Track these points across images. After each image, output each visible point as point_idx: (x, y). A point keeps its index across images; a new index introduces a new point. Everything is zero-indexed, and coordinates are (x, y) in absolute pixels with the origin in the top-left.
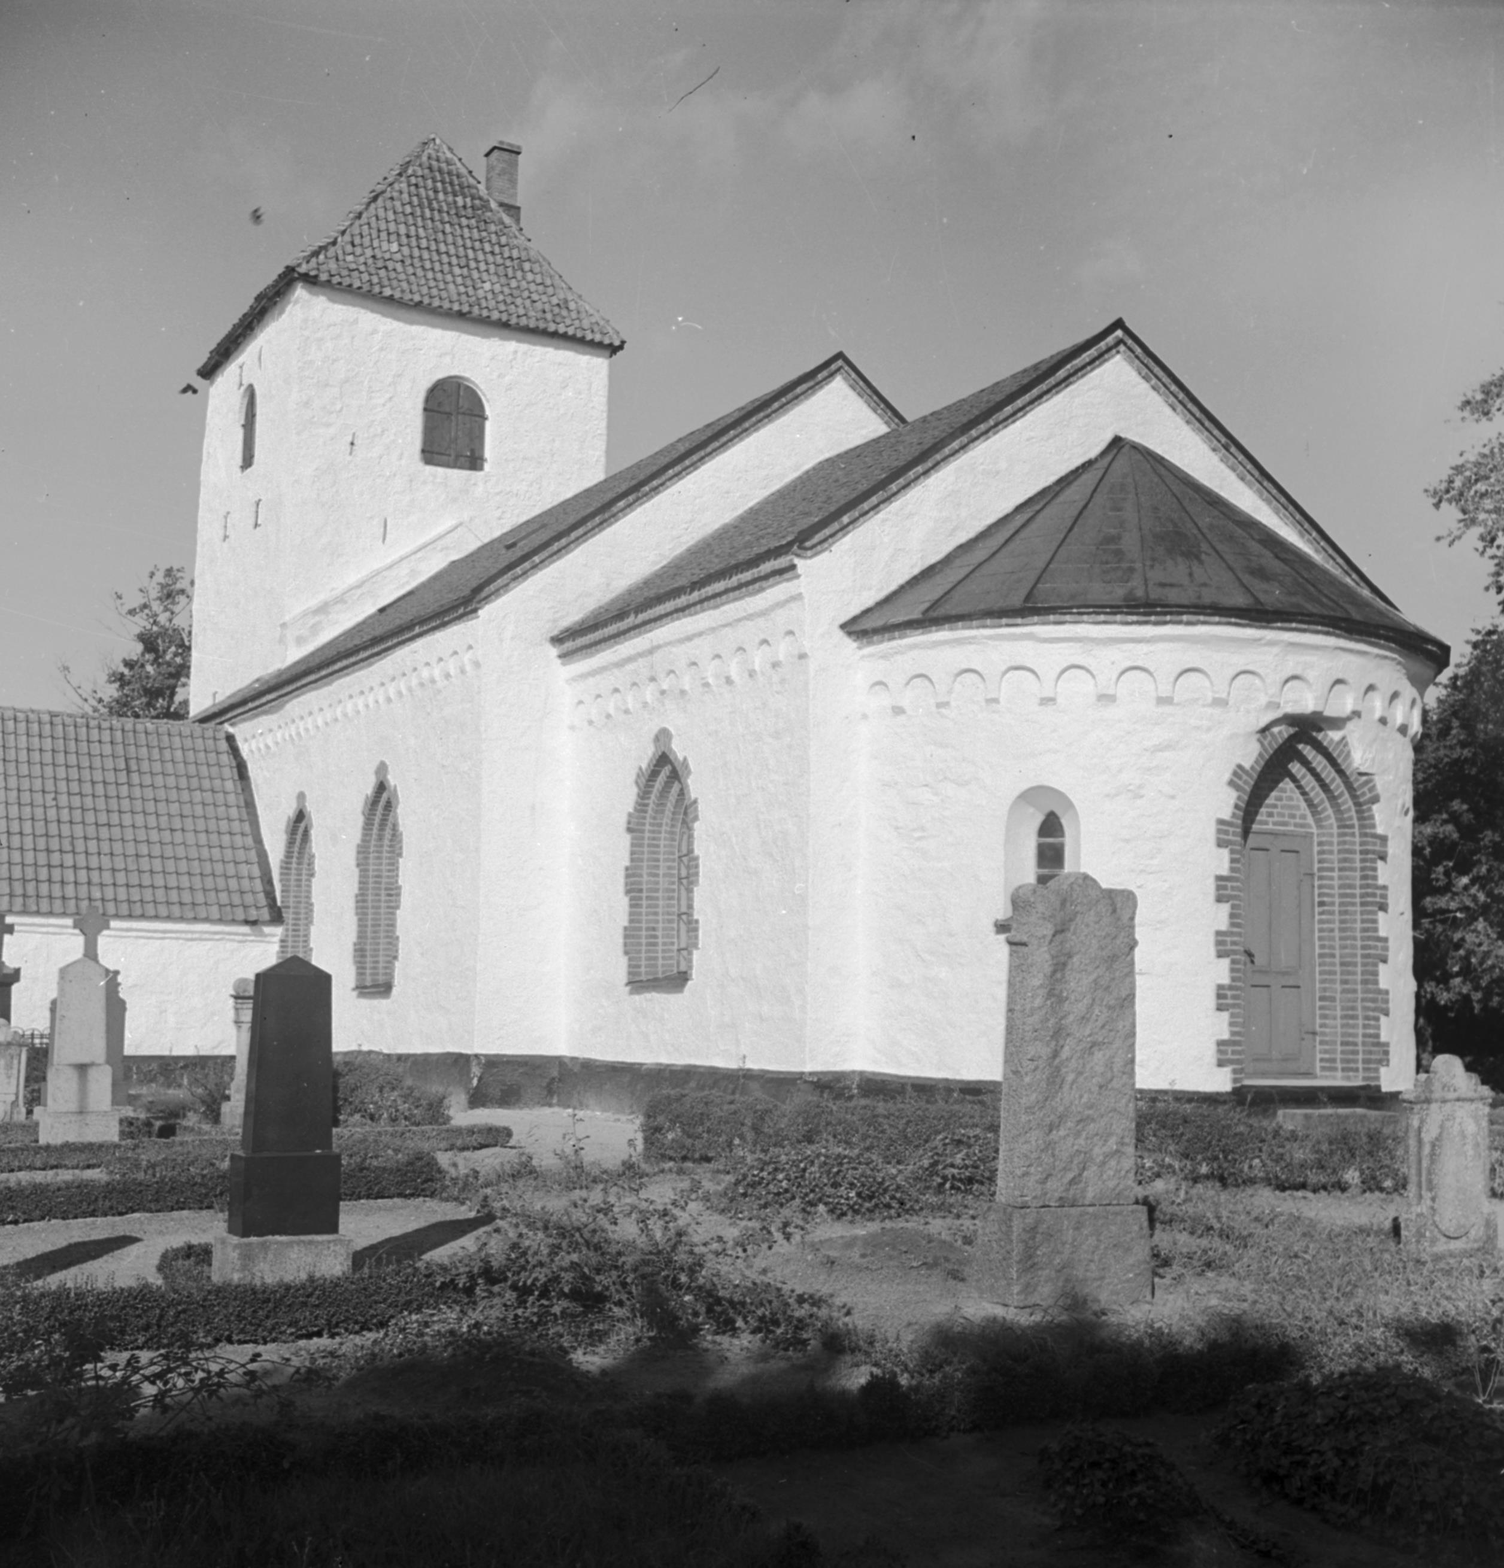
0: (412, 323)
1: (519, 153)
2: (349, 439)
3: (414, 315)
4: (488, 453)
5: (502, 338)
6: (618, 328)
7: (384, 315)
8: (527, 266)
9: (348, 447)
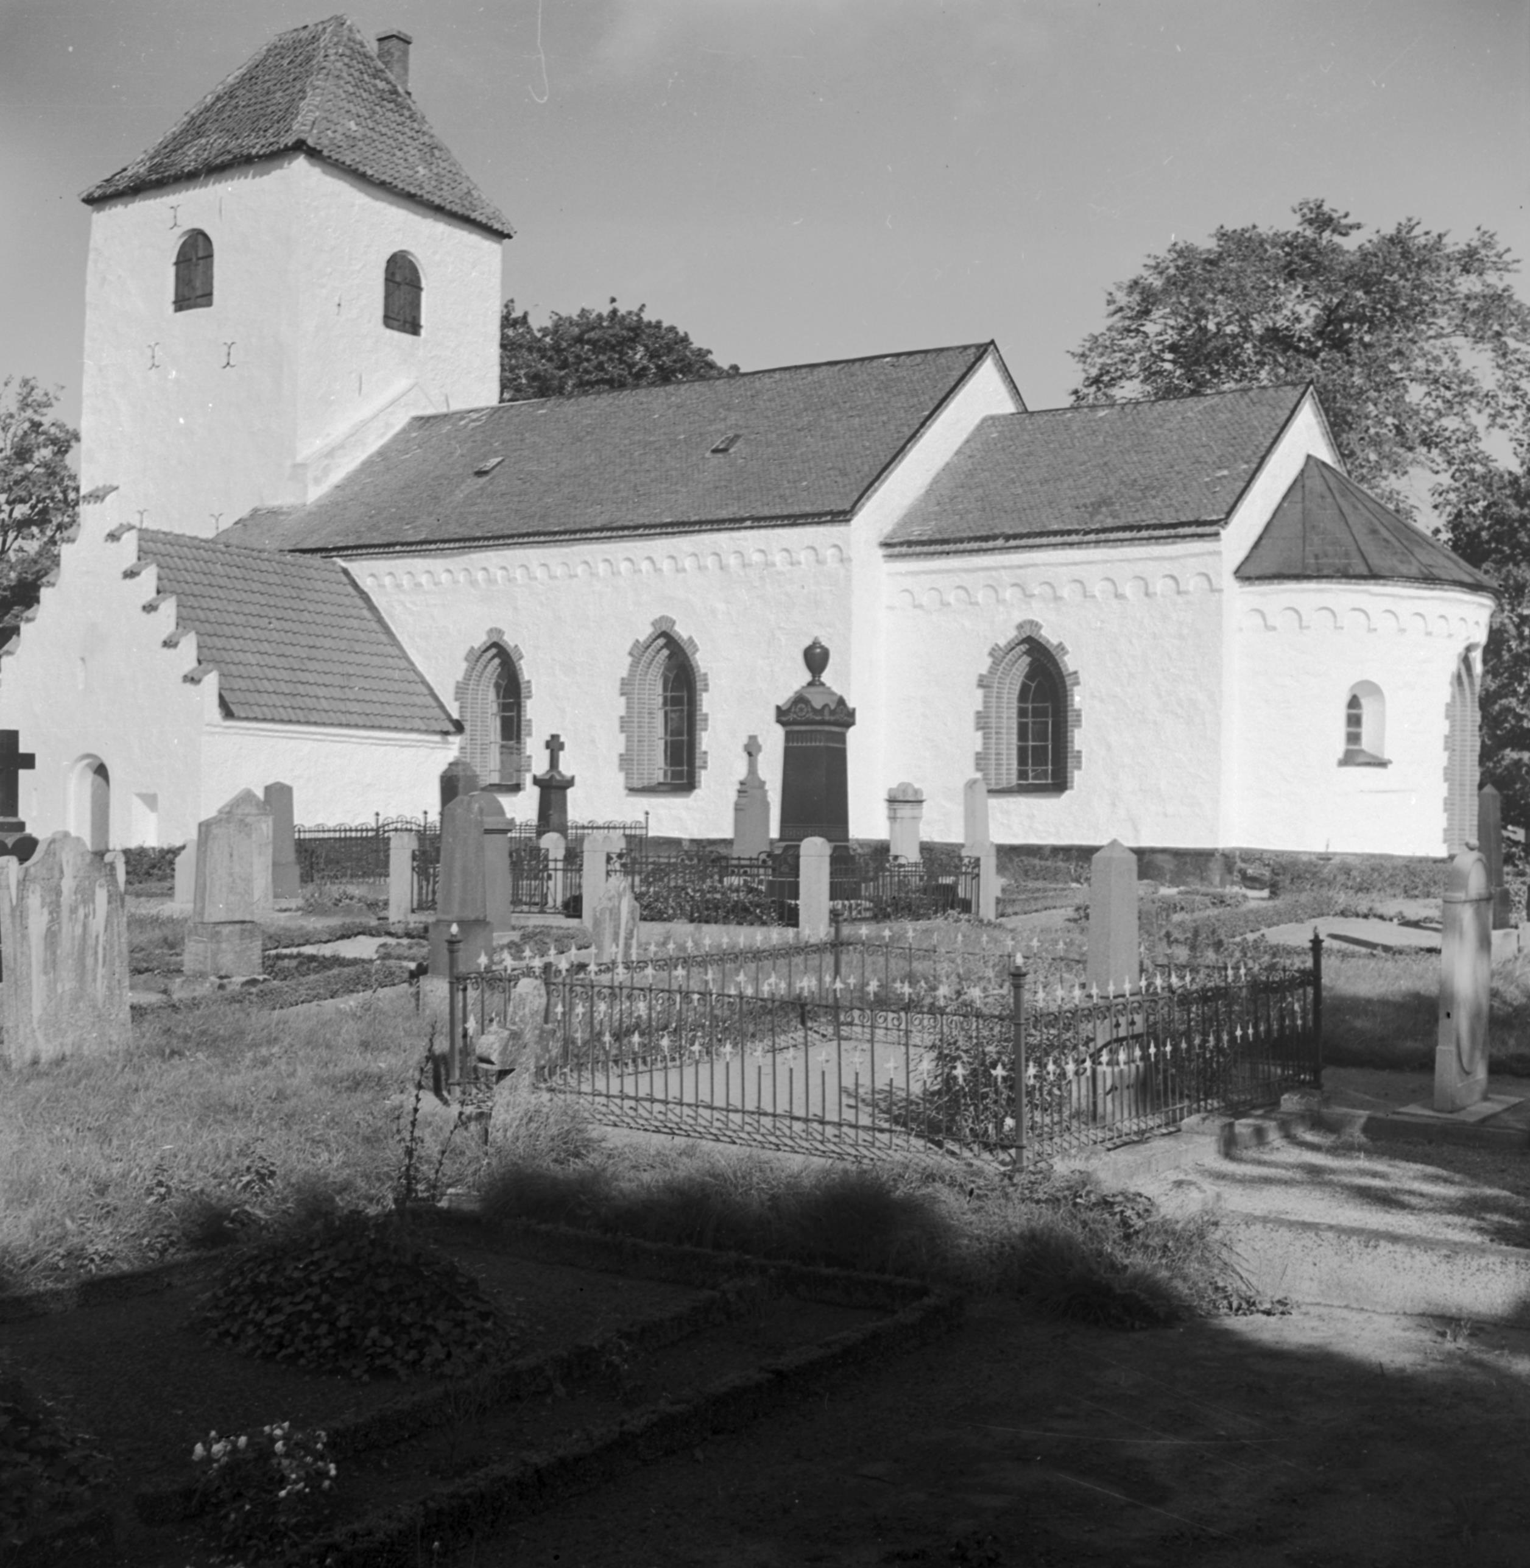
0: (377, 199)
1: (409, 43)
2: (336, 300)
3: (380, 193)
4: (423, 322)
5: (436, 220)
6: (509, 217)
7: (360, 190)
8: (437, 153)
9: (336, 309)
